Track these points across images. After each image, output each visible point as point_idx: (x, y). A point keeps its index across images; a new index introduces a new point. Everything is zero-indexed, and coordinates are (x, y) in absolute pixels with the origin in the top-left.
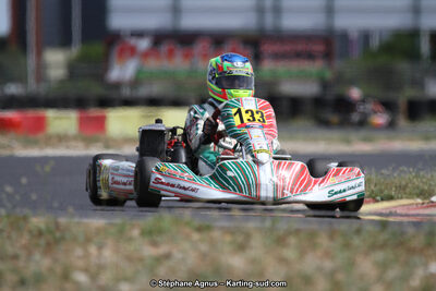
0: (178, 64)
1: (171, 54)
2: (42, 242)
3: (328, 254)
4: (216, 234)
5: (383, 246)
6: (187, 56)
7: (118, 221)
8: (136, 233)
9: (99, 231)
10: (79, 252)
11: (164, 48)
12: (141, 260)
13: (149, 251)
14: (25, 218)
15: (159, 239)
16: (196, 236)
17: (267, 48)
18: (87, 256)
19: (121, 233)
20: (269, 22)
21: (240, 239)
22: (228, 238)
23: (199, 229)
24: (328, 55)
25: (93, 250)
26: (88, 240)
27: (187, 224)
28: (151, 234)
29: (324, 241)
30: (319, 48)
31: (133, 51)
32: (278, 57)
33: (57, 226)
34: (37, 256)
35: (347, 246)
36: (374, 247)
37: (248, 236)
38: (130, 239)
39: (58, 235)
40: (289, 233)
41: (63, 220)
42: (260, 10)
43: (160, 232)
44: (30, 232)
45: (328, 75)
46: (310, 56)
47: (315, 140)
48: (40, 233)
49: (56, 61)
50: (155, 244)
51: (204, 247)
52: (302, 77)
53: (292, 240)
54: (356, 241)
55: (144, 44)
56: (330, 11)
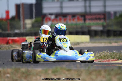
1: (60, 20)
3: (104, 77)
4: (73, 72)
5: (119, 74)
6: (65, 20)
7: (45, 69)
8: (50, 72)
9: (40, 72)
10: (34, 78)
11: (58, 18)
13: (53, 77)
14: (19, 69)
16: (67, 72)
17: (87, 17)
18: (36, 79)
19: (46, 72)
20: (88, 10)
22: (76, 73)
24: (104, 19)
26: (37, 74)
27: (65, 69)
28: (54, 72)
29: (103, 73)
30: (102, 16)
31: (50, 19)
32: (90, 19)
33: (28, 71)
34: (23, 79)
35: (109, 74)
36: (117, 74)
37: (81, 72)
38: (48, 74)
39: (28, 73)
41: (30, 69)
42: (85, 7)
45: (105, 24)
46: (100, 19)
47: (101, 43)
48: (23, 73)
49: (29, 23)
50: (55, 75)
51: (69, 76)
52: (98, 25)
53: (94, 73)
54: (112, 73)
55: (53, 17)
56: (105, 6)
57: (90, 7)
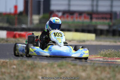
0: (69, 20)
1: (67, 17)
2: (30, 68)
3: (108, 73)
4: (78, 67)
6: (72, 18)
7: (51, 62)
8: (56, 66)
9: (46, 65)
10: (40, 70)
11: (66, 16)
12: (57, 73)
13: (59, 71)
14: (26, 61)
15: (62, 68)
16: (72, 67)
17: (94, 16)
18: (42, 72)
19: (52, 66)
20: (95, 9)
21: (84, 68)
22: (81, 68)
23: (73, 65)
24: (111, 18)
25: (44, 70)
26: (42, 67)
27: (70, 64)
28: (60, 66)
29: (107, 69)
30: (108, 16)
31: (57, 16)
32: (97, 18)
33: (34, 63)
34: (29, 71)
35: (114, 71)
37: (86, 67)
38: (54, 67)
39: (34, 66)
40: (98, 67)
41: (36, 62)
42: (92, 6)
43: (62, 65)
44: (27, 65)
45: (111, 24)
46: (106, 19)
47: (106, 41)
48: (29, 65)
49: (36, 18)
50: (61, 69)
51: (74, 70)
52: (104, 24)
53: (99, 69)
54: (117, 69)
55: (60, 14)
56: (112, 6)
57: (97, 6)
